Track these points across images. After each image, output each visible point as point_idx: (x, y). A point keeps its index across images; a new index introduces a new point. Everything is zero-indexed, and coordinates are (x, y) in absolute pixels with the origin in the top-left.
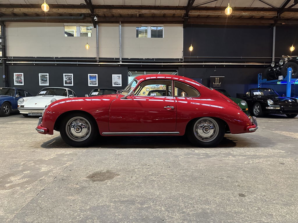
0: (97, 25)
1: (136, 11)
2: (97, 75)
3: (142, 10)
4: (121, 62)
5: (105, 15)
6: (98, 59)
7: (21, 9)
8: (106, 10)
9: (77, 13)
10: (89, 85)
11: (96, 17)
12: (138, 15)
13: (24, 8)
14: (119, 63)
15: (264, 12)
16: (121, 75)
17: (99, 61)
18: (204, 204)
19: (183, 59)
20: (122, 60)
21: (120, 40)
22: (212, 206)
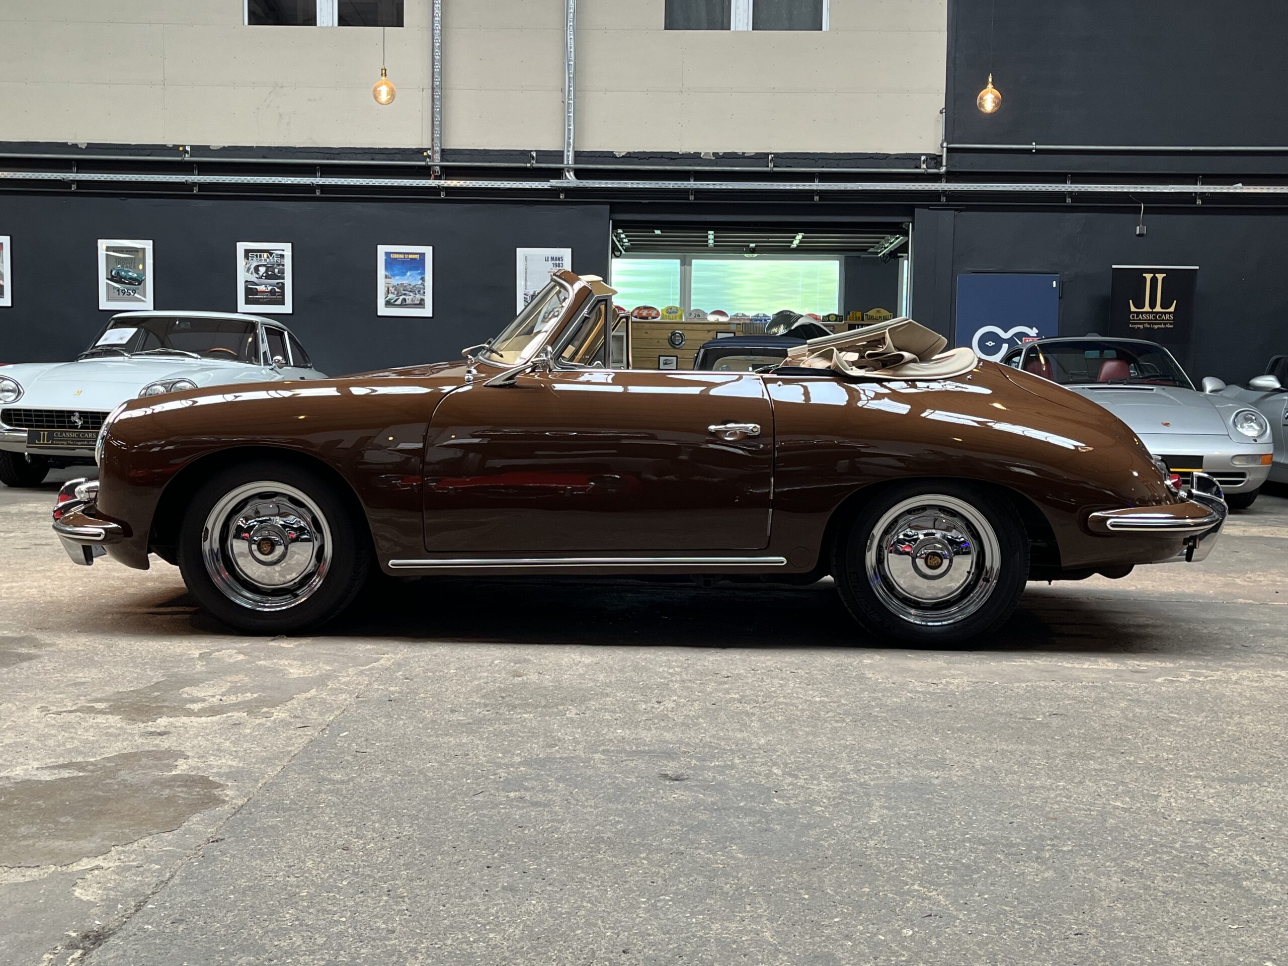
2: (428, 251)
4: (570, 176)
6: (437, 157)
10: (383, 310)
14: (554, 183)
16: (568, 251)
17: (442, 167)
18: (928, 768)
19: (941, 156)
20: (575, 163)
21: (571, 43)
22: (954, 772)
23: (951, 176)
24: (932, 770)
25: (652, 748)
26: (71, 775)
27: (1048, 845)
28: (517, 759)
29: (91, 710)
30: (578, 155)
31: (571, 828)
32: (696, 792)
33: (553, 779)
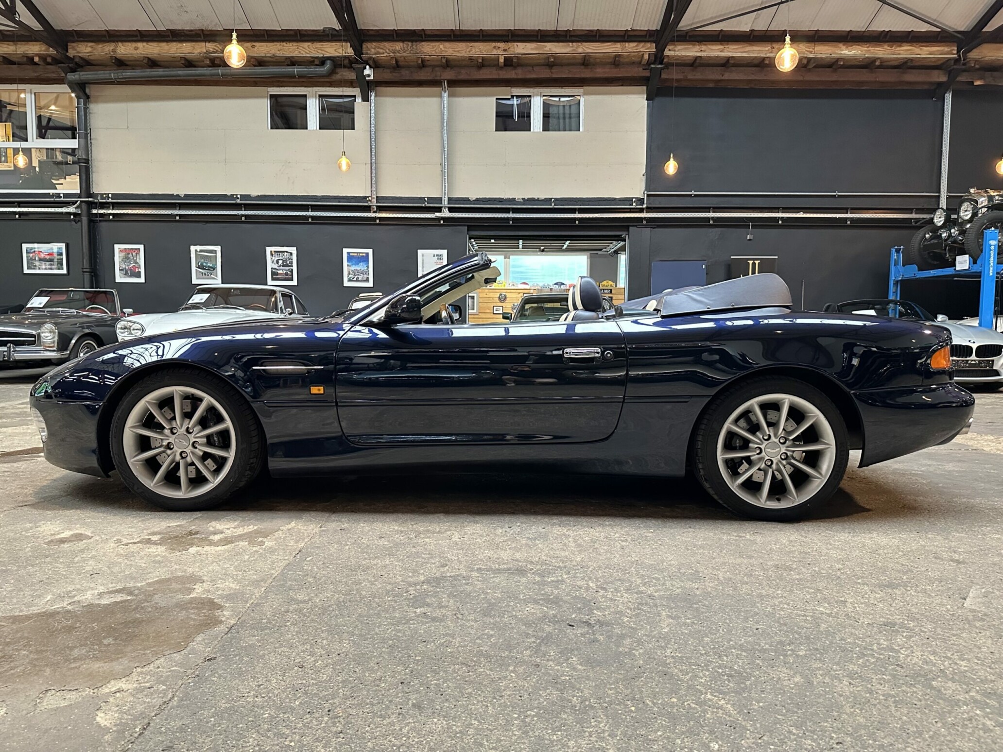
0: (373, 94)
1: (494, 47)
2: (370, 251)
3: (515, 44)
4: (446, 211)
5: (397, 61)
6: (374, 200)
7: (140, 45)
8: (401, 44)
9: (312, 57)
10: (346, 284)
11: (371, 67)
12: (502, 60)
13: (147, 41)
14: (438, 215)
15: (915, 44)
16: (446, 251)
17: (377, 206)
18: (689, 580)
19: (643, 199)
20: (449, 204)
21: (445, 139)
22: (707, 583)
23: (649, 209)
24: (692, 581)
25: (508, 566)
26: (122, 599)
27: (789, 650)
28: (422, 578)
29: (149, 542)
30: (450, 199)
31: (459, 643)
32: (541, 605)
33: (446, 596)
